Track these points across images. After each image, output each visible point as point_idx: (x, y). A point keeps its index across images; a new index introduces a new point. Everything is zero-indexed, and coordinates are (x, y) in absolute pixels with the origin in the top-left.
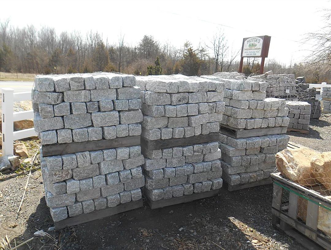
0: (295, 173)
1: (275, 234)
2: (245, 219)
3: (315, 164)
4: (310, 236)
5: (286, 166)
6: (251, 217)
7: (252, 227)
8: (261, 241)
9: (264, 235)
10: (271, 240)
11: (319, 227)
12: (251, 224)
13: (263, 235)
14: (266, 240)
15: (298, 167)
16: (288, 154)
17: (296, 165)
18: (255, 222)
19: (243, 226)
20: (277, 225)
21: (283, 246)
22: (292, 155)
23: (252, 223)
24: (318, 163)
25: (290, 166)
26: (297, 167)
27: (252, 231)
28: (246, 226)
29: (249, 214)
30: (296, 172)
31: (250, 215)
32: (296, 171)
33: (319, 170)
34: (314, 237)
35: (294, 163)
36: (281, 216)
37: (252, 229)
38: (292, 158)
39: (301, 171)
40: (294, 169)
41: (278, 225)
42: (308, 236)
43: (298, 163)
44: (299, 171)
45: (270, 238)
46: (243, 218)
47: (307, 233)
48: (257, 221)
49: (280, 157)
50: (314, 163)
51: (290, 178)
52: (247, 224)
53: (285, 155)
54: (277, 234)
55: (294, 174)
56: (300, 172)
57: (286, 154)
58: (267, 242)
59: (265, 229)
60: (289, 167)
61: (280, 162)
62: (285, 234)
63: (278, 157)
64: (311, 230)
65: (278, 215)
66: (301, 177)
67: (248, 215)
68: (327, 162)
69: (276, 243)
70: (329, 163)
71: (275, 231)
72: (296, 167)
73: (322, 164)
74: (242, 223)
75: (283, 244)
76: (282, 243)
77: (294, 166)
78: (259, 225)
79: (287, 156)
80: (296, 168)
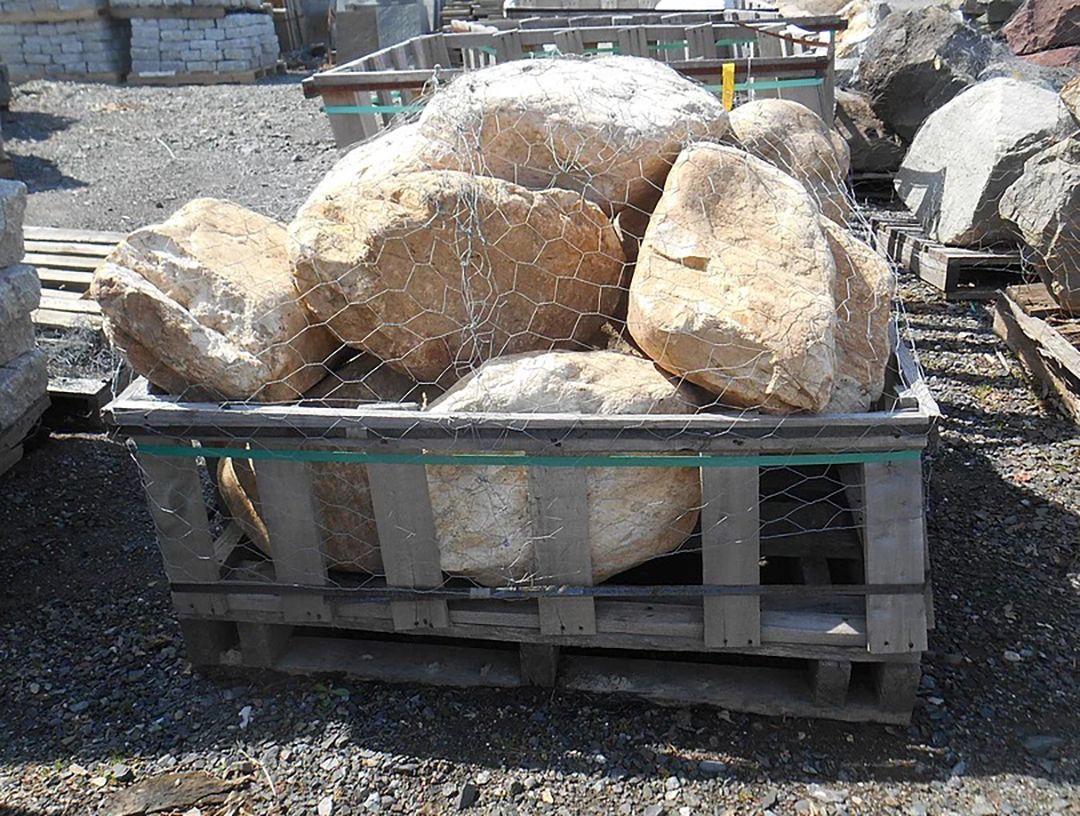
0: (244, 348)
1: (245, 712)
2: (30, 733)
3: (324, 265)
4: (422, 625)
5: (186, 326)
6: (56, 699)
7: (108, 755)
8: (217, 799)
9: (199, 752)
10: (254, 761)
11: (451, 562)
12: (89, 737)
13: (194, 755)
14: (230, 775)
15: (248, 313)
16: (160, 254)
17: (235, 302)
18: (96, 712)
19: (55, 782)
20: (223, 662)
21: (326, 745)
22: (182, 253)
23: (85, 729)
24: (333, 256)
25: (201, 319)
26: (242, 311)
27: (128, 778)
28: (75, 769)
29: (34, 688)
30: (252, 339)
31: (42, 690)
32: (249, 338)
33: (352, 286)
34: (440, 620)
35: (219, 293)
36: (234, 606)
37: (119, 769)
38: (197, 272)
39: (274, 327)
40: (230, 328)
41: (232, 658)
42: (411, 627)
43: (242, 291)
44: (262, 329)
45: (245, 753)
46: (17, 735)
47: (404, 619)
48: (104, 701)
49: (129, 290)
50: (318, 261)
51: (234, 386)
52: (66, 753)
53: (145, 266)
54: (252, 705)
55: (246, 356)
56: (268, 334)
57: (149, 260)
58: (246, 785)
59: (178, 715)
60: (202, 331)
61: (139, 320)
62: (286, 675)
63: (116, 295)
64: (419, 595)
65: (220, 611)
66: (282, 358)
67: (30, 696)
68: (386, 235)
69: (285, 754)
70: (393, 233)
71: (229, 696)
72: (235, 316)
73: (356, 251)
74: (37, 772)
75: (318, 734)
76: (312, 734)
77: (226, 313)
78: (131, 718)
79: (160, 269)
80: (241, 322)
